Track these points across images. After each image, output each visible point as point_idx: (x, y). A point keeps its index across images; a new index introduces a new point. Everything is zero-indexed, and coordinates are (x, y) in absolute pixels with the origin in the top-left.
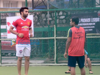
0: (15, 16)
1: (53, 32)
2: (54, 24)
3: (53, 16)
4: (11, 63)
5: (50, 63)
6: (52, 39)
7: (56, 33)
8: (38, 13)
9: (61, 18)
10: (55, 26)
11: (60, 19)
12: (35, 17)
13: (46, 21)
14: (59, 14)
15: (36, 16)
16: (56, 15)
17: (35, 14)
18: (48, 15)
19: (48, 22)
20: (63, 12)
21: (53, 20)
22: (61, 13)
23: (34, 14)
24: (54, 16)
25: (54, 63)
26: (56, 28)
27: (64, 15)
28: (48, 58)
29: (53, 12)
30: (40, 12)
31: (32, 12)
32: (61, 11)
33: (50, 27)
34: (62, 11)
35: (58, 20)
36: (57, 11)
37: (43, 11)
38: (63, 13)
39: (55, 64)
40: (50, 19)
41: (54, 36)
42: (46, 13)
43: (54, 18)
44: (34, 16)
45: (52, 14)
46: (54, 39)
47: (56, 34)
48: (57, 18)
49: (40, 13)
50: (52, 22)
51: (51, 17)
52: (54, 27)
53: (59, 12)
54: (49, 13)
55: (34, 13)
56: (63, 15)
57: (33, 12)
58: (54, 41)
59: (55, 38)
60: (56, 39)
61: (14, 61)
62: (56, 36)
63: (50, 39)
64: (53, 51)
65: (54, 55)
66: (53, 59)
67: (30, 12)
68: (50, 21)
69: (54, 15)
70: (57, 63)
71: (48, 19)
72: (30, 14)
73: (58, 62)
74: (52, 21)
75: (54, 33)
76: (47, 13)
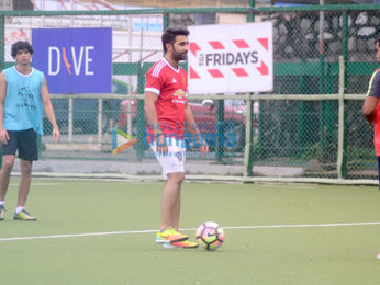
1: (337, 78)
2: (338, 53)
3: (335, 26)
4: (199, 173)
5: (324, 176)
6: (331, 101)
7: (346, 80)
8: (287, 18)
9: (362, 34)
10: (341, 57)
11: (359, 37)
12: (279, 29)
13: (313, 43)
14: (357, 22)
15: (282, 26)
16: (347, 24)
17: (278, 18)
18: (321, 24)
19: (320, 47)
20: (371, 13)
21: (336, 38)
22: (363, 19)
23: (275, 20)
24: (340, 28)
25: (335, 177)
26: (346, 64)
27: (374, 26)
28: (315, 161)
29: (338, 14)
30: (296, 12)
31: (270, 13)
32: (363, 11)
33: (326, 60)
34: (367, 11)
35: (351, 41)
36: (349, 12)
37: (305, 11)
38: (369, 19)
39: (340, 180)
40: (328, 36)
41: (337, 92)
42: (314, 17)
43: (340, 34)
44: (276, 26)
45: (335, 19)
46: (337, 101)
47: (345, 85)
48: (348, 35)
49: (294, 15)
50: (333, 47)
51: (331, 30)
52: (337, 63)
53: (355, 14)
54: (326, 18)
55: (277, 15)
56: (368, 25)
57: (274, 12)
58: (338, 107)
59: (340, 96)
60: (346, 101)
61: (208, 166)
62: (345, 92)
63: (324, 101)
64: (332, 139)
65: (337, 150)
66: (332, 164)
67: (265, 13)
68: (326, 43)
69: (341, 25)
70: (346, 178)
71: (320, 37)
72: (264, 20)
73: (349, 173)
74: (333, 44)
75: (337, 80)
76: (318, 18)
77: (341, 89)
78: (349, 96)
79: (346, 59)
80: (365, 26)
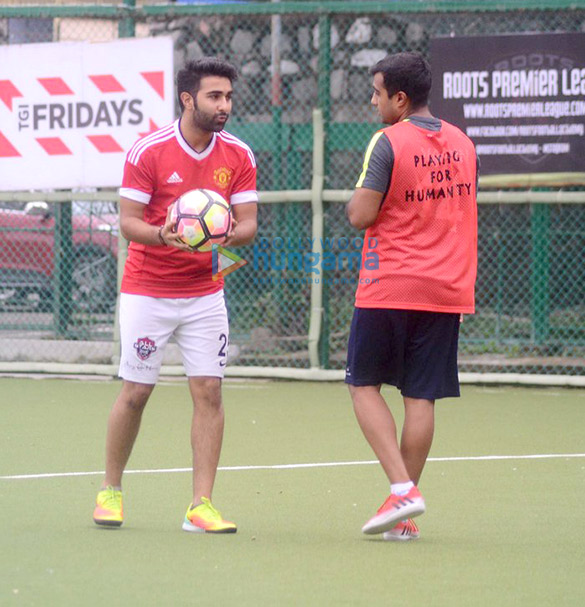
0: (50, 40)
1: (308, 155)
2: (311, 103)
3: (304, 45)
4: (19, 358)
5: (282, 363)
6: (295, 204)
7: (326, 161)
8: (204, 28)
9: (361, 64)
10: (317, 113)
11: (353, 71)
12: (186, 52)
13: (258, 83)
14: (349, 38)
15: (194, 47)
16: (329, 44)
17: (185, 28)
18: (275, 41)
19: (273, 90)
20: (378, 20)
21: (306, 73)
22: (361, 31)
23: (177, 34)
24: (315, 51)
25: (304, 364)
26: (326, 126)
27: (384, 46)
28: (263, 331)
29: (311, 21)
30: (223, 16)
31: (168, 19)
32: (361, 15)
33: (285, 118)
34: (371, 15)
35: (337, 78)
36: (332, 16)
37: (240, 15)
38: (375, 33)
39: (316, 372)
40: (289, 67)
41: (308, 185)
42: (258, 26)
43: (314, 63)
44: (180, 46)
45: (303, 32)
46: (308, 205)
47: (326, 172)
48: (331, 65)
49: (218, 25)
50: (300, 90)
51: (294, 54)
52: (309, 124)
53: (345, 21)
54: (284, 29)
55: (181, 22)
56: (372, 44)
57: (176, 17)
58: (310, 217)
59: (315, 194)
60: (326, 205)
61: (38, 343)
62: (326, 186)
63: (282, 205)
64: (297, 285)
65: (308, 308)
66: (298, 338)
67: (156, 19)
68: (286, 82)
69: (316, 45)
70: (328, 367)
71: (272, 69)
72: (155, 33)
73: (333, 357)
74: (300, 84)
75: (309, 160)
76: (268, 30)
77: (318, 180)
78: (333, 195)
79: (326, 115)
80: (366, 46)
